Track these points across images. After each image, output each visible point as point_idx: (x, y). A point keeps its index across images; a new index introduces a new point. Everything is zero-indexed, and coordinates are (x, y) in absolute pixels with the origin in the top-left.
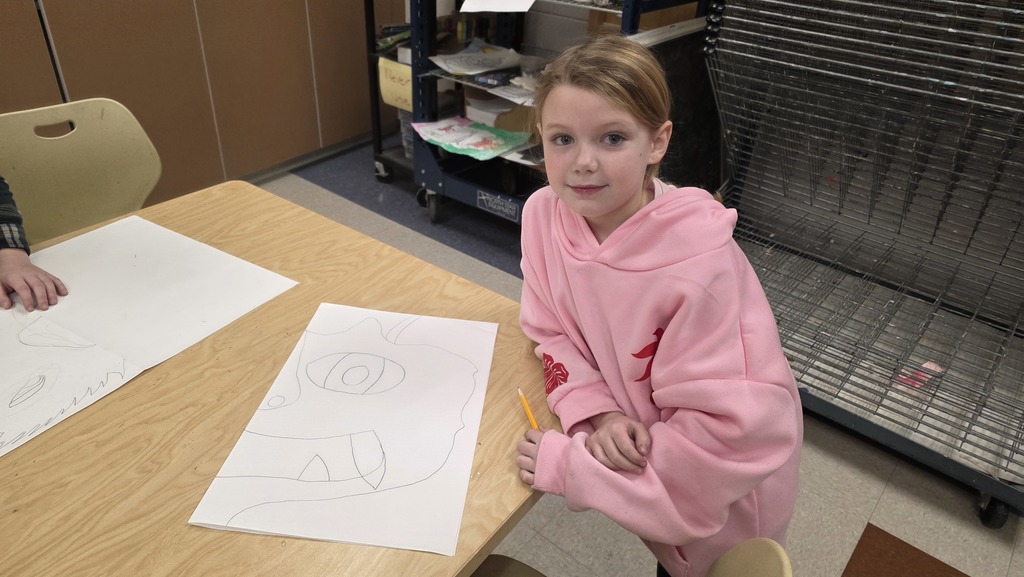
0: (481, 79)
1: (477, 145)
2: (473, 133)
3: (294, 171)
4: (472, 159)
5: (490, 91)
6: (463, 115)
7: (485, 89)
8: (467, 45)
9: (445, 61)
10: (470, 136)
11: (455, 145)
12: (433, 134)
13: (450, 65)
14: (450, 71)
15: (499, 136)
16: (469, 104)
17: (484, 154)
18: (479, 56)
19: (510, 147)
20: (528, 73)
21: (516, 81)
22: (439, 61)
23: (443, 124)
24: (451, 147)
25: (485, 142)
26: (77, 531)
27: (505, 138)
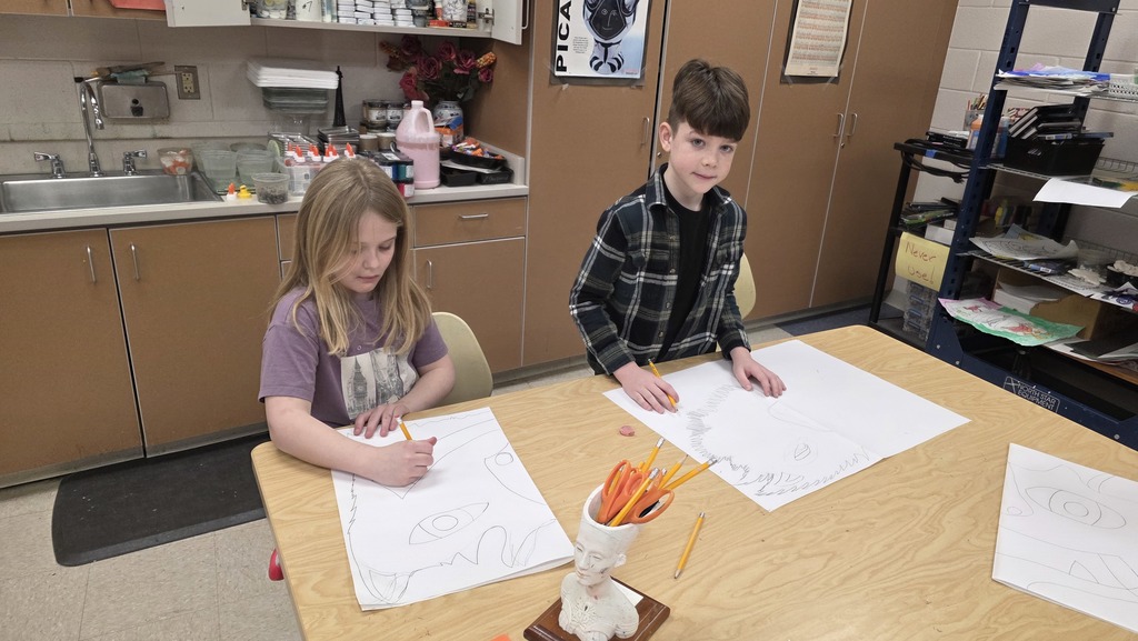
0: (1031, 266)
1: (1014, 329)
2: (1005, 318)
3: (779, 325)
4: (1012, 342)
5: (1045, 278)
6: (989, 297)
7: (1039, 276)
8: (1006, 230)
9: (985, 243)
10: (1004, 319)
11: (987, 325)
12: (959, 311)
13: (993, 248)
14: (994, 254)
15: (1037, 324)
16: (1000, 288)
17: (1027, 340)
18: (1020, 242)
19: (1056, 338)
20: (1087, 266)
21: (1074, 272)
22: (978, 242)
23: (969, 303)
24: (984, 327)
25: (1022, 328)
26: (902, 557)
27: (1046, 328)
